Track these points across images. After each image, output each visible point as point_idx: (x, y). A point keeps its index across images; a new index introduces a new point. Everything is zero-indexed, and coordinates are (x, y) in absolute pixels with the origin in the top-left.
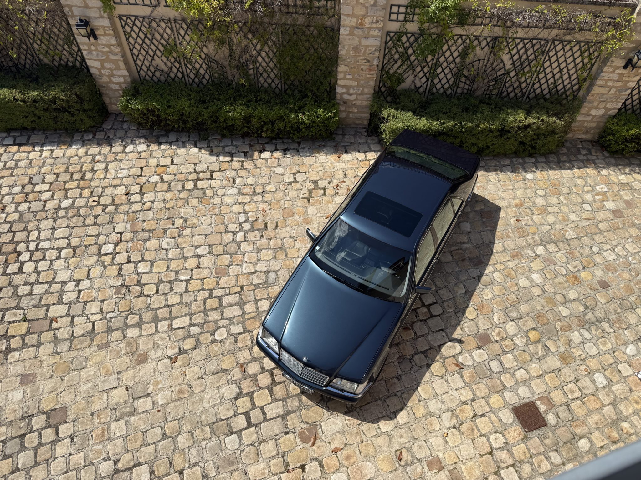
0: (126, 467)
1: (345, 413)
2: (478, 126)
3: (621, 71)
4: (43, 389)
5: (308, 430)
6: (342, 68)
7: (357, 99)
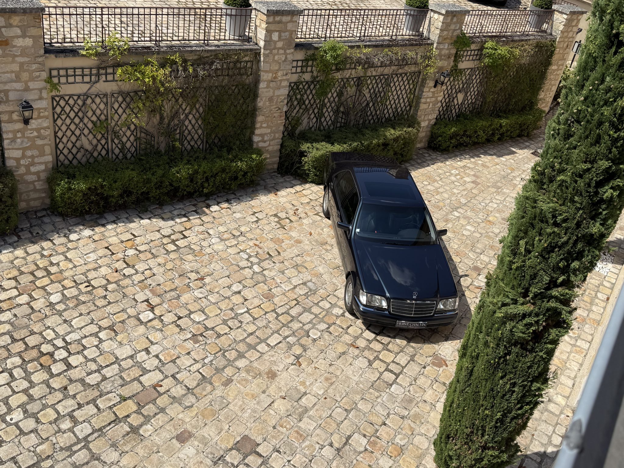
0: (342, 444)
1: (446, 340)
2: (371, 143)
3: (433, 90)
4: (209, 435)
5: (435, 359)
6: (260, 118)
7: (269, 145)
